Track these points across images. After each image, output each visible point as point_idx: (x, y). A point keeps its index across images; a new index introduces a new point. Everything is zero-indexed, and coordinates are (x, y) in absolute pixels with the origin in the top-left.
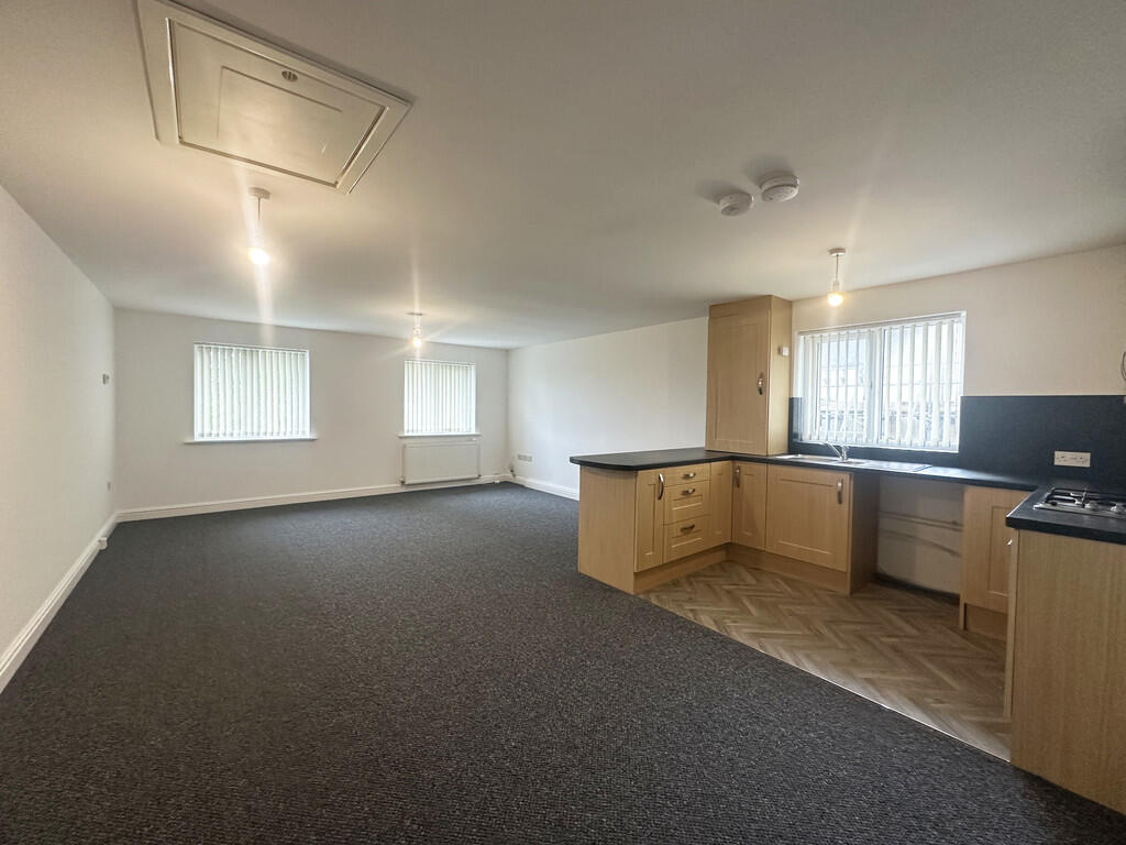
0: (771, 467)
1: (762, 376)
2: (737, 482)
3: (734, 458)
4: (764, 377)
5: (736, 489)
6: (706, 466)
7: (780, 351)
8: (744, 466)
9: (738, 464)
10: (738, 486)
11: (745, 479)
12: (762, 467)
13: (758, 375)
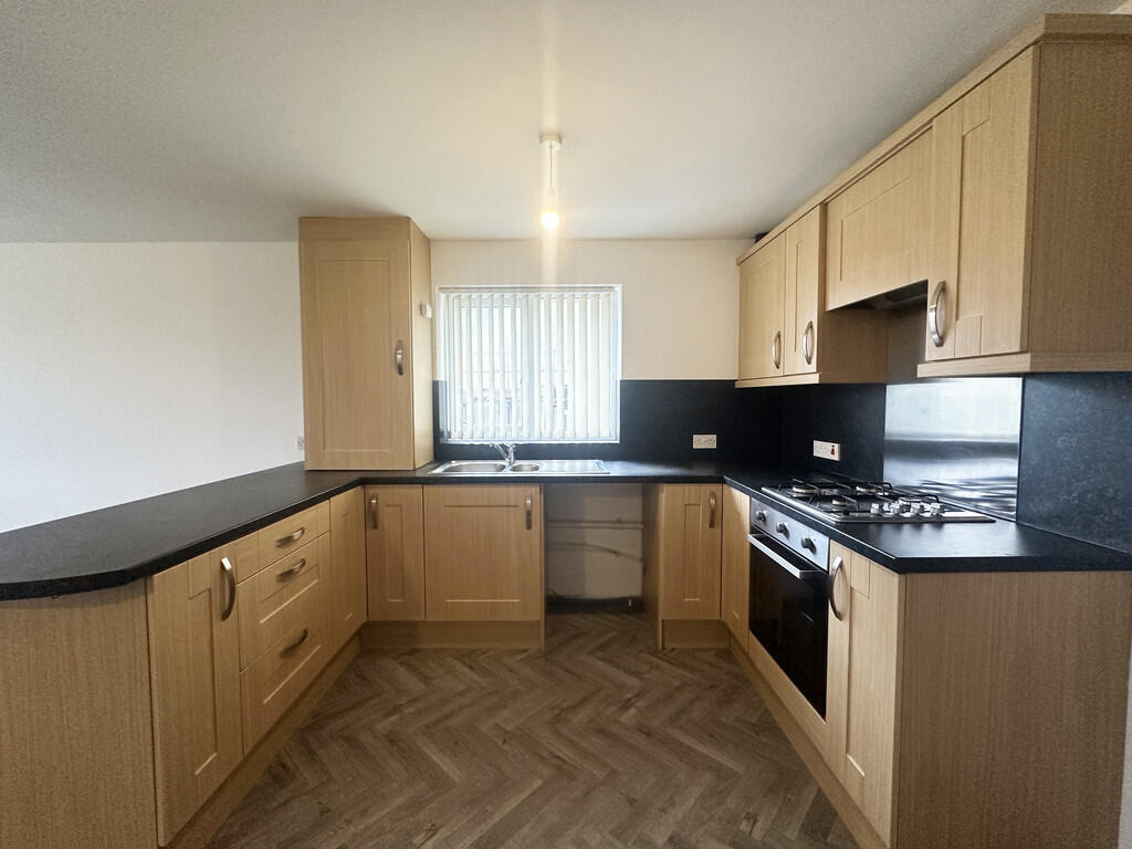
0: (429, 489)
1: (400, 345)
2: (371, 517)
3: (366, 480)
4: (404, 346)
5: (370, 532)
6: (324, 506)
7: (422, 309)
8: (384, 494)
9: (373, 490)
10: (375, 527)
11: (387, 517)
12: (414, 491)
13: (394, 346)
